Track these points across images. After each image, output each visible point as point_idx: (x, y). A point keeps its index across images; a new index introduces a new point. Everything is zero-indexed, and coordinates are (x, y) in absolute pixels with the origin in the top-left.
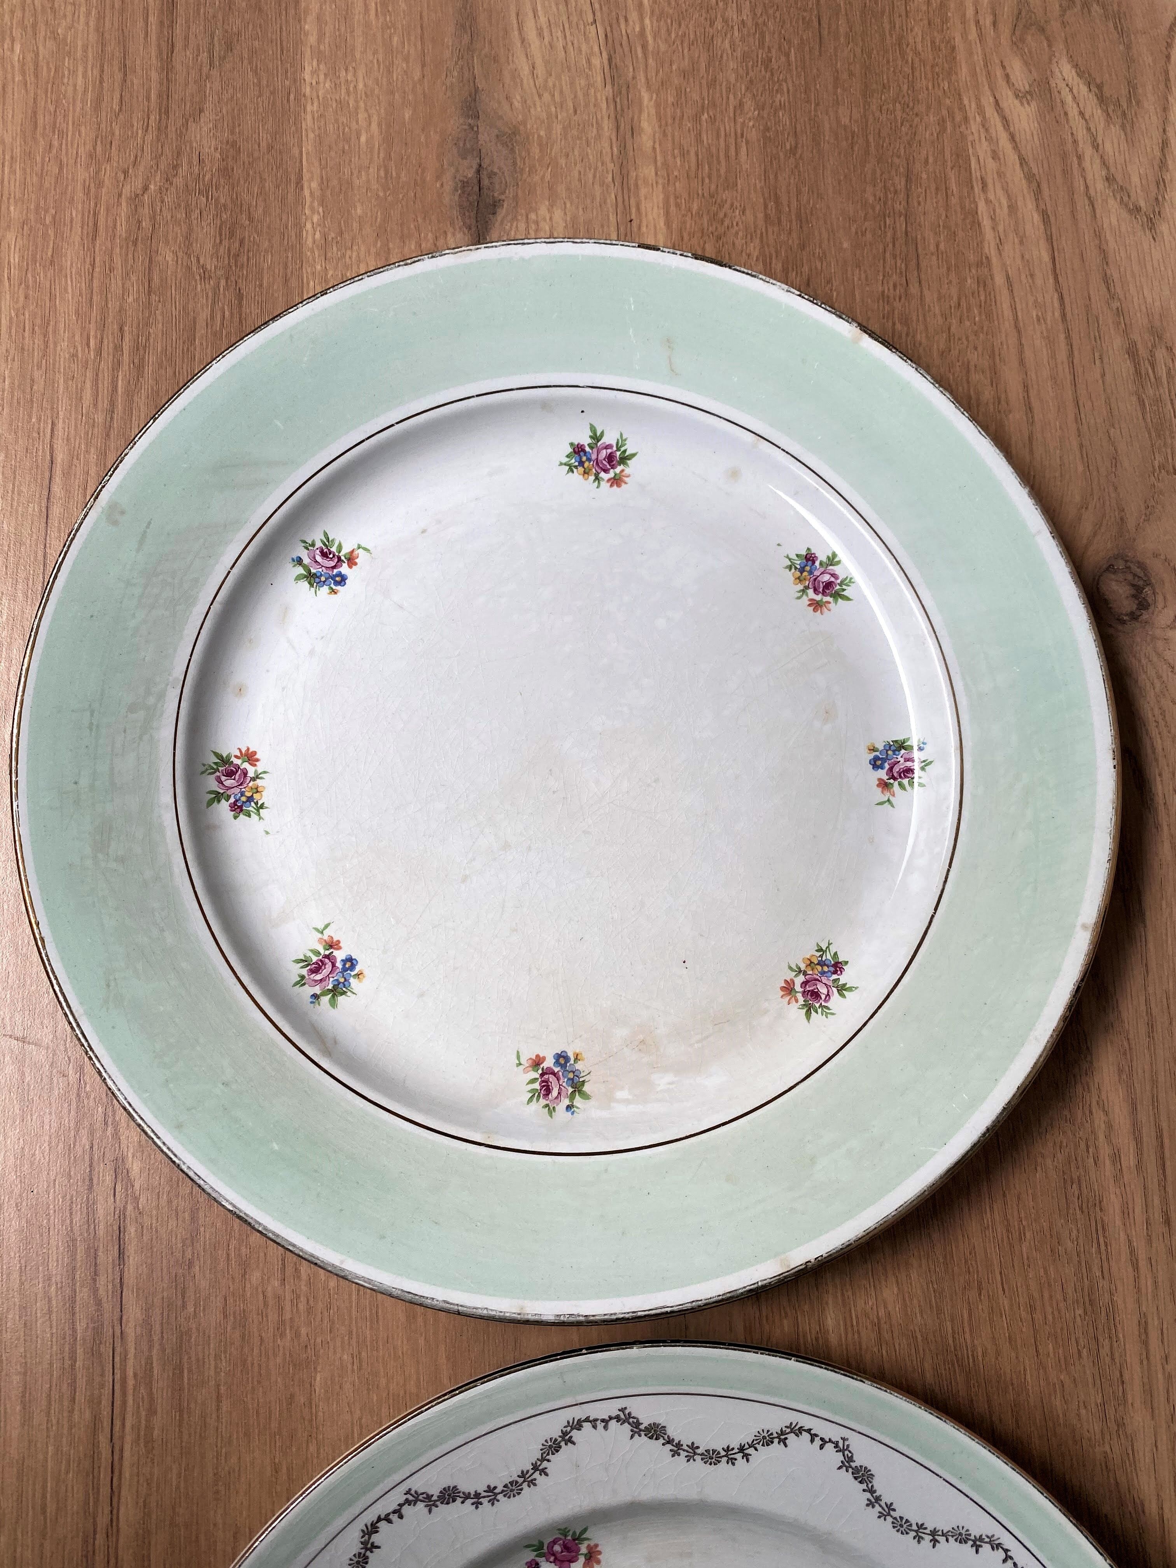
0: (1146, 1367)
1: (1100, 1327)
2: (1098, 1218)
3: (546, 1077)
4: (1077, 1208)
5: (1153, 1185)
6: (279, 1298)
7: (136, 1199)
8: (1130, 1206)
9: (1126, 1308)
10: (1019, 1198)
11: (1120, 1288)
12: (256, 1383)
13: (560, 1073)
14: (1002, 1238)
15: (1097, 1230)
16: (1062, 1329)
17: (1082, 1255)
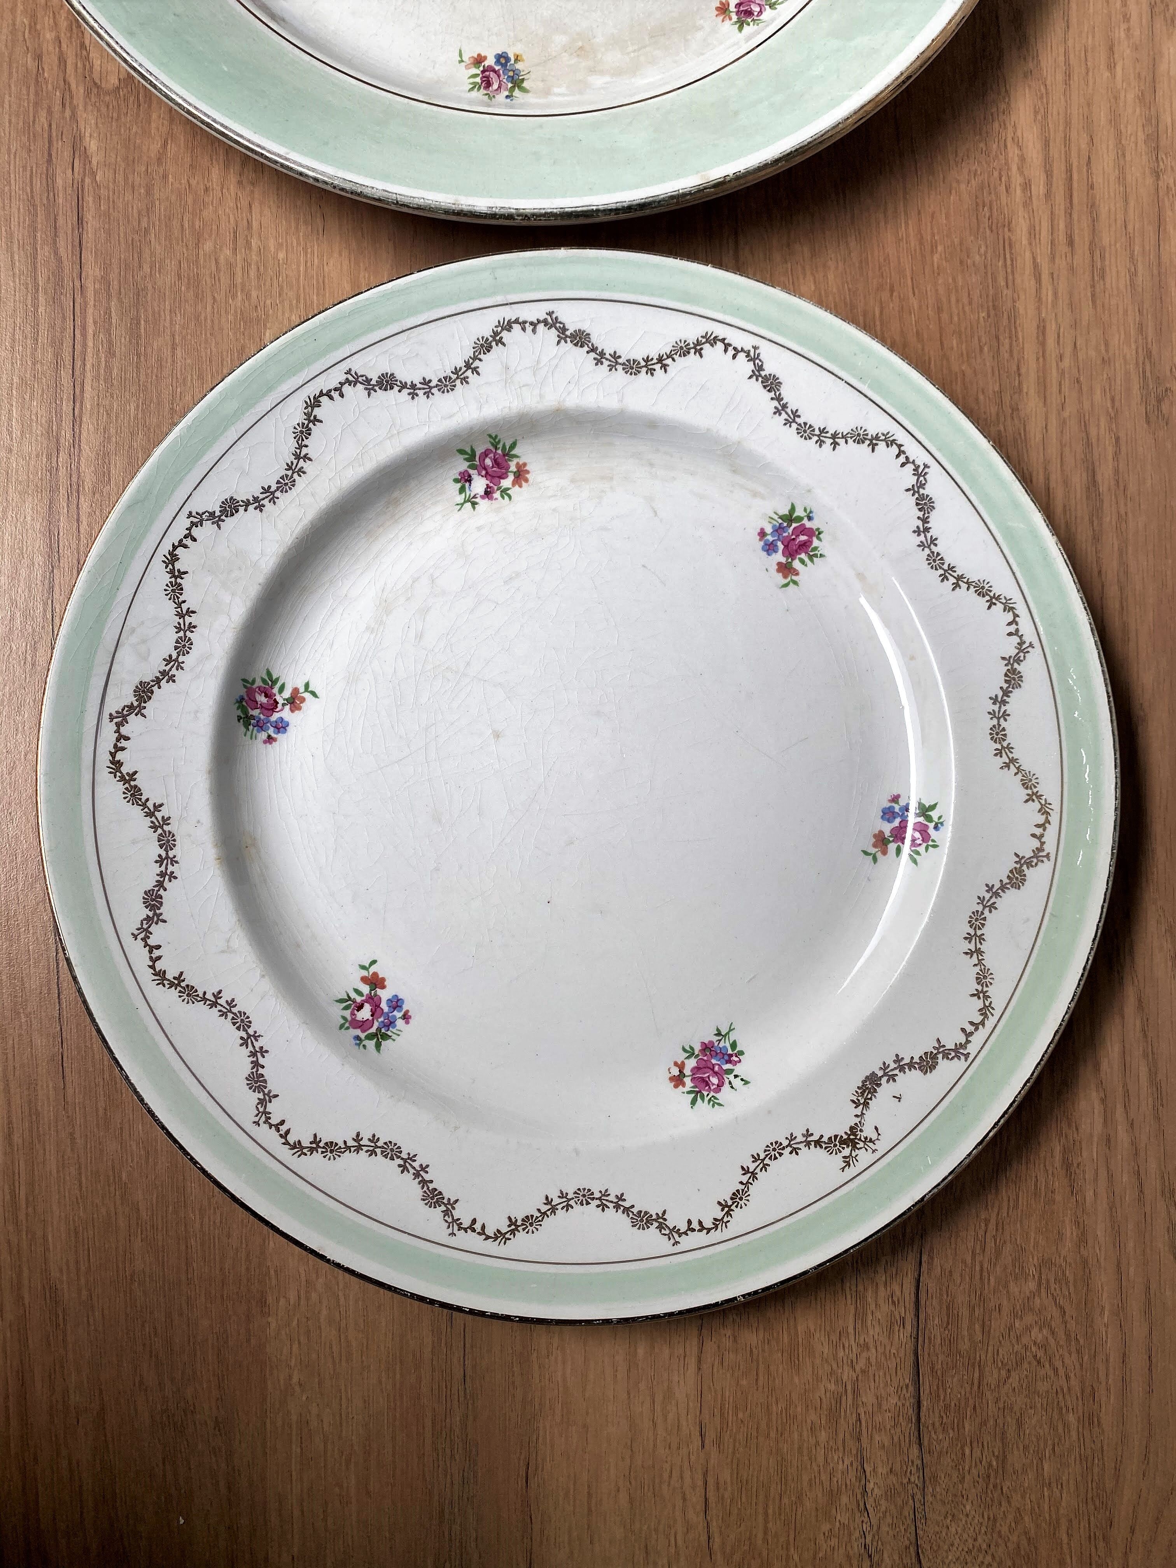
0: (1041, 365)
1: (1002, 329)
2: (1006, 237)
3: (487, 73)
4: (987, 230)
5: (1060, 211)
6: (231, 266)
7: (94, 174)
8: (1037, 228)
9: (1026, 313)
10: (933, 217)
11: (1022, 297)
12: (208, 335)
13: (501, 72)
14: (915, 250)
15: (1004, 247)
16: (966, 329)
17: (989, 267)
